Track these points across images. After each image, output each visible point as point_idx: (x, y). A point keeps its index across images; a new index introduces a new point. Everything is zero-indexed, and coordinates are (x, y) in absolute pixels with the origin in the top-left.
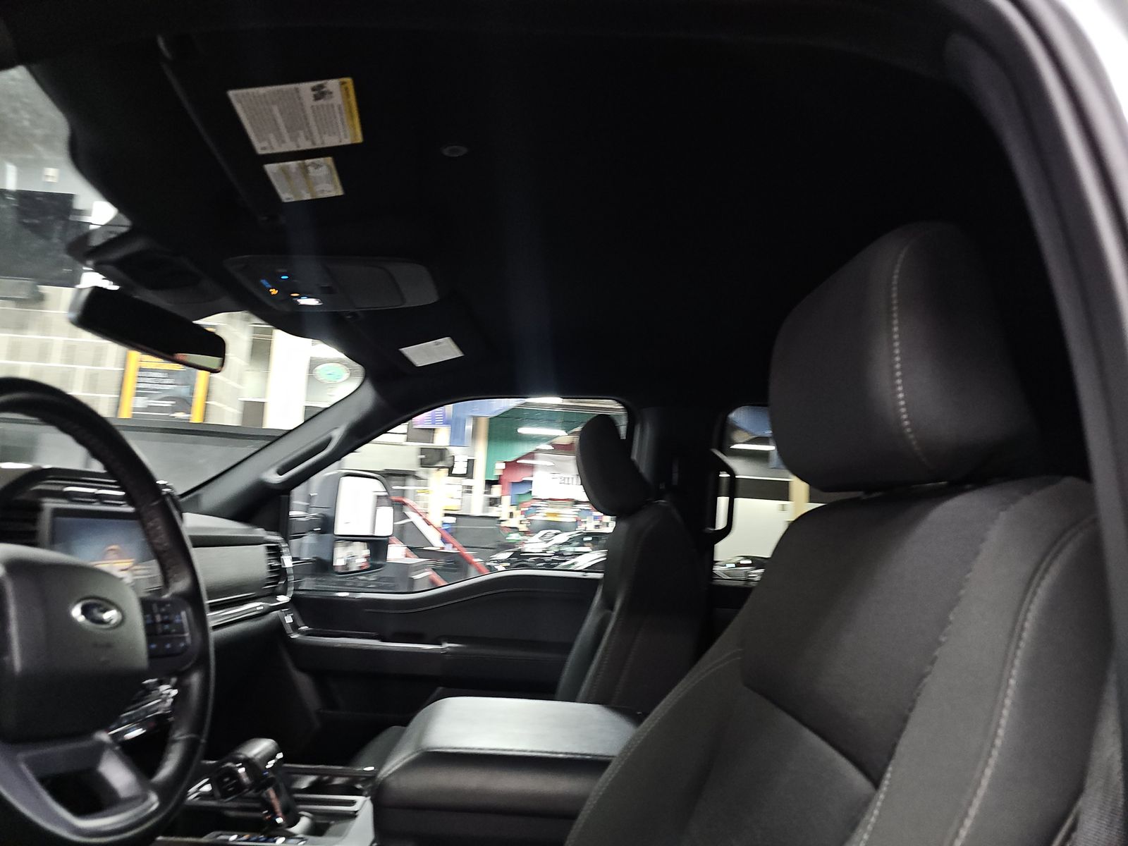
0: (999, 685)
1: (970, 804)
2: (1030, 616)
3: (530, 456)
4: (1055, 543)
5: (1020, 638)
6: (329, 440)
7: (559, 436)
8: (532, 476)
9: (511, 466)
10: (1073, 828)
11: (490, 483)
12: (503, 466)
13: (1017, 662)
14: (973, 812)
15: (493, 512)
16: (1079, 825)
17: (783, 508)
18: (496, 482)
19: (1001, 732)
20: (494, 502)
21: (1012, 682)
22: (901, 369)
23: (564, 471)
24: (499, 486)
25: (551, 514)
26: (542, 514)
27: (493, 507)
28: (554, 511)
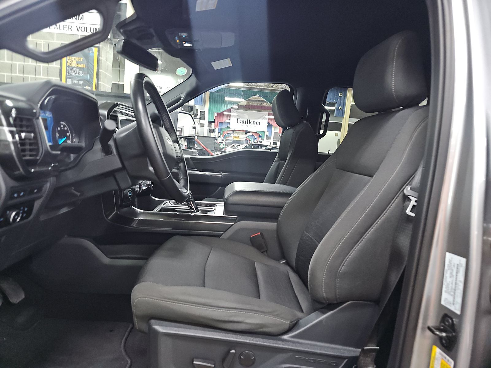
0: (405, 150)
1: (394, 172)
2: (415, 135)
3: (229, 110)
4: (423, 120)
5: (411, 140)
6: (180, 98)
7: (242, 102)
8: (230, 120)
9: (220, 115)
10: (413, 178)
11: (210, 122)
12: (216, 115)
13: (410, 145)
14: (394, 173)
15: (212, 135)
16: (415, 178)
17: (336, 135)
18: (214, 122)
19: (403, 159)
20: (212, 131)
21: (408, 149)
22: (394, 76)
23: (243, 118)
24: (214, 124)
25: (236, 137)
26: (232, 137)
27: (212, 133)
28: (237, 136)
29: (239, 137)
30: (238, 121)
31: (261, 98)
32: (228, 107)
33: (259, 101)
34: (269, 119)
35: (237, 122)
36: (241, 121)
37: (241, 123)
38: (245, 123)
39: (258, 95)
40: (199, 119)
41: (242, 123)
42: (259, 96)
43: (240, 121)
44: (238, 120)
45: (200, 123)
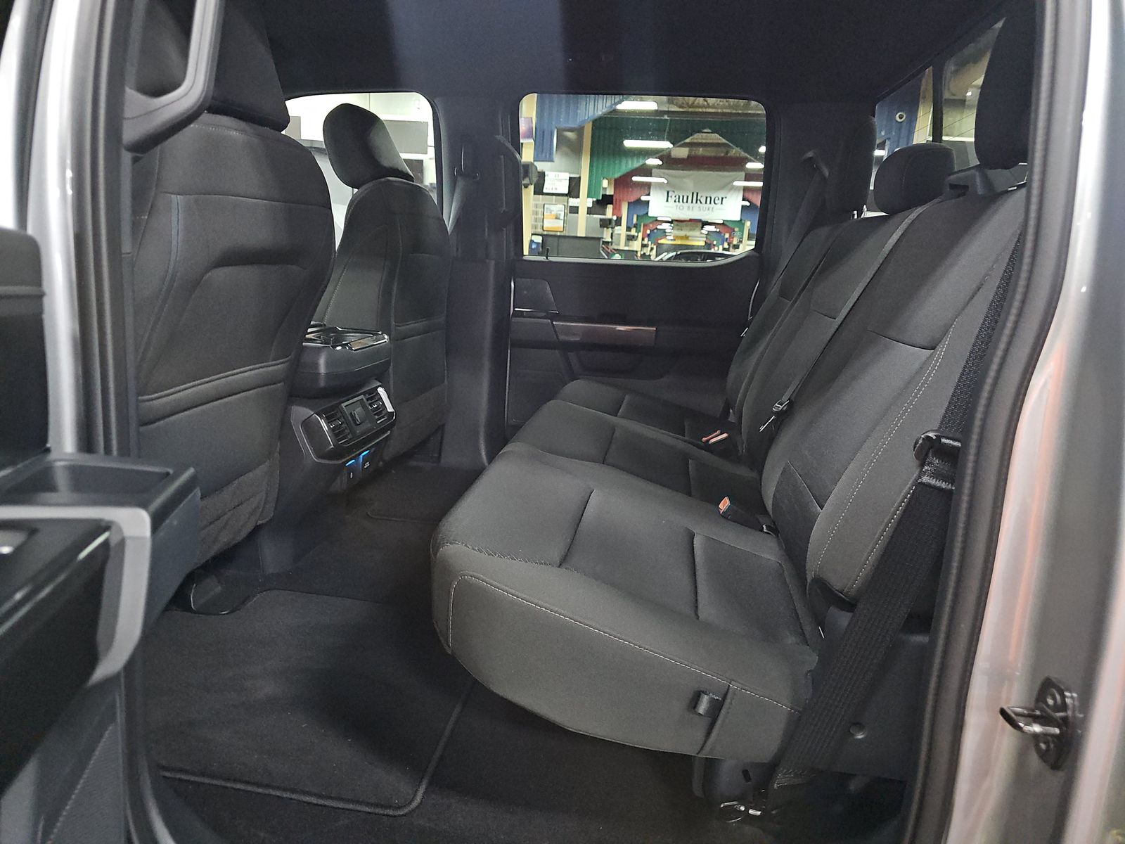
8: (648, 195)
20: (607, 223)
23: (680, 189)
24: (611, 206)
25: (682, 238)
26: (672, 238)
27: (605, 229)
28: (682, 233)
29: (687, 237)
30: (669, 198)
31: (716, 138)
32: (635, 164)
33: (712, 145)
34: (746, 189)
35: (667, 201)
36: (677, 197)
37: (677, 200)
38: (685, 200)
39: (709, 131)
40: (566, 195)
41: (679, 201)
42: (712, 133)
43: (673, 197)
44: (670, 195)
45: (570, 204)
